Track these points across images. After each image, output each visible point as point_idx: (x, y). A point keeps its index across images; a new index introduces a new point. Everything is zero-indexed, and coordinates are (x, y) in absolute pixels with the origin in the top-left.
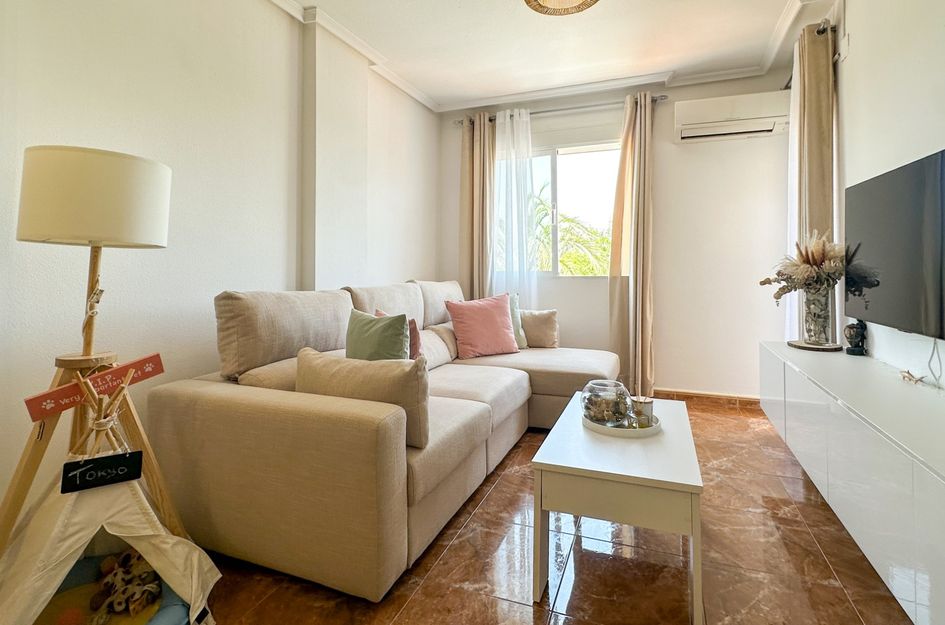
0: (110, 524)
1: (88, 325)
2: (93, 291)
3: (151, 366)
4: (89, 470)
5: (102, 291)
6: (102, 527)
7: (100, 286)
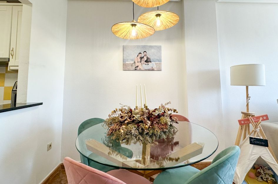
0: (262, 156)
1: (248, 105)
2: (248, 96)
3: (266, 118)
4: (255, 140)
5: (250, 97)
6: (260, 156)
7: (249, 96)
